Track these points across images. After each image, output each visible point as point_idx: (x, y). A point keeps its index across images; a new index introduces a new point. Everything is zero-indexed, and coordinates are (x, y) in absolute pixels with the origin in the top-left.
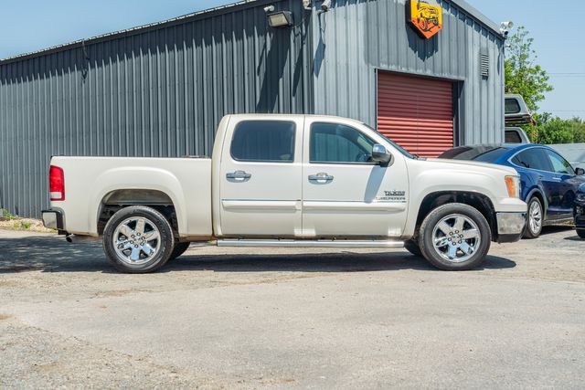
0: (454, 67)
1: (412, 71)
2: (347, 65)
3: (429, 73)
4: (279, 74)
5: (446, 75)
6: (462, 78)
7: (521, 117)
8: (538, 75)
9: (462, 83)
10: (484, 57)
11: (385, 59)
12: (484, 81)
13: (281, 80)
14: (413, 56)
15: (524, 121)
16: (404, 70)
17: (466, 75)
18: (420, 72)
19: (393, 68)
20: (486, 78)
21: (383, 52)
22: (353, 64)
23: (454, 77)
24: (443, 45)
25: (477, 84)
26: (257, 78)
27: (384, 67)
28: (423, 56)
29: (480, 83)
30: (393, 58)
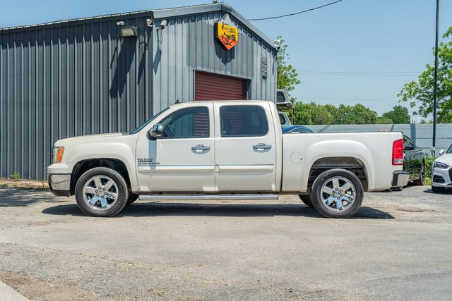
0: (245, 70)
1: (218, 72)
2: (175, 66)
3: (229, 74)
4: (128, 69)
5: (239, 76)
6: (250, 78)
7: (285, 105)
8: (290, 72)
9: (250, 80)
10: (264, 63)
11: (200, 63)
12: (264, 80)
13: (128, 74)
14: (219, 61)
15: (287, 107)
16: (212, 71)
17: (252, 76)
18: (223, 73)
19: (205, 69)
20: (265, 78)
21: (199, 58)
22: (179, 66)
23: (245, 77)
24: (238, 54)
25: (259, 82)
26: (110, 70)
27: (199, 68)
28: (225, 62)
29: (261, 81)
30: (205, 62)
